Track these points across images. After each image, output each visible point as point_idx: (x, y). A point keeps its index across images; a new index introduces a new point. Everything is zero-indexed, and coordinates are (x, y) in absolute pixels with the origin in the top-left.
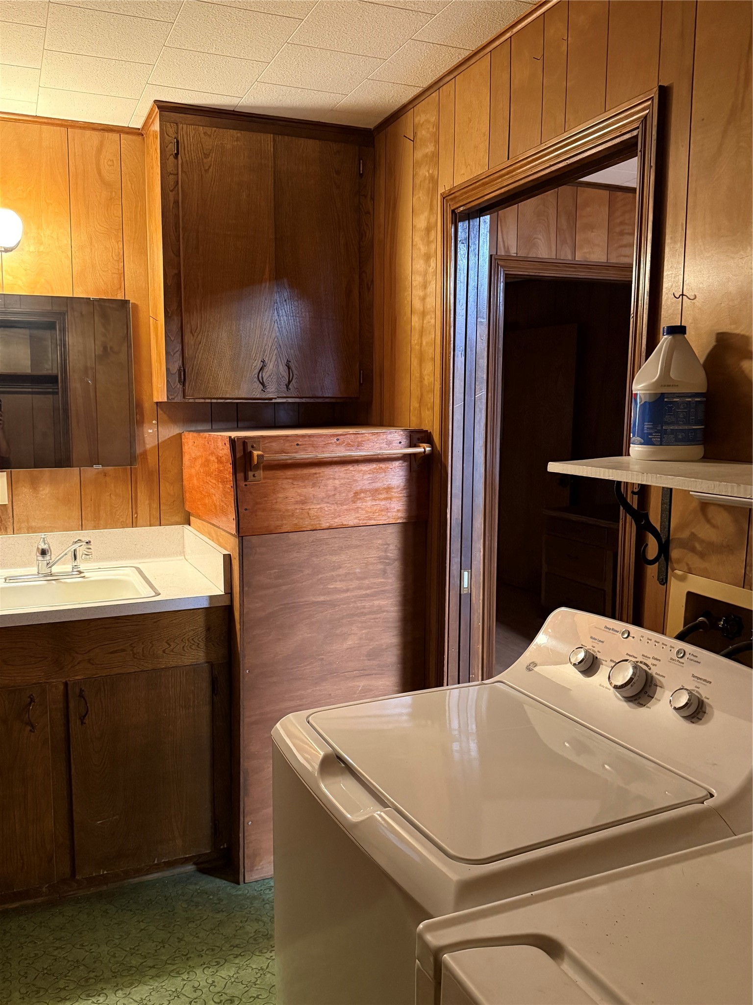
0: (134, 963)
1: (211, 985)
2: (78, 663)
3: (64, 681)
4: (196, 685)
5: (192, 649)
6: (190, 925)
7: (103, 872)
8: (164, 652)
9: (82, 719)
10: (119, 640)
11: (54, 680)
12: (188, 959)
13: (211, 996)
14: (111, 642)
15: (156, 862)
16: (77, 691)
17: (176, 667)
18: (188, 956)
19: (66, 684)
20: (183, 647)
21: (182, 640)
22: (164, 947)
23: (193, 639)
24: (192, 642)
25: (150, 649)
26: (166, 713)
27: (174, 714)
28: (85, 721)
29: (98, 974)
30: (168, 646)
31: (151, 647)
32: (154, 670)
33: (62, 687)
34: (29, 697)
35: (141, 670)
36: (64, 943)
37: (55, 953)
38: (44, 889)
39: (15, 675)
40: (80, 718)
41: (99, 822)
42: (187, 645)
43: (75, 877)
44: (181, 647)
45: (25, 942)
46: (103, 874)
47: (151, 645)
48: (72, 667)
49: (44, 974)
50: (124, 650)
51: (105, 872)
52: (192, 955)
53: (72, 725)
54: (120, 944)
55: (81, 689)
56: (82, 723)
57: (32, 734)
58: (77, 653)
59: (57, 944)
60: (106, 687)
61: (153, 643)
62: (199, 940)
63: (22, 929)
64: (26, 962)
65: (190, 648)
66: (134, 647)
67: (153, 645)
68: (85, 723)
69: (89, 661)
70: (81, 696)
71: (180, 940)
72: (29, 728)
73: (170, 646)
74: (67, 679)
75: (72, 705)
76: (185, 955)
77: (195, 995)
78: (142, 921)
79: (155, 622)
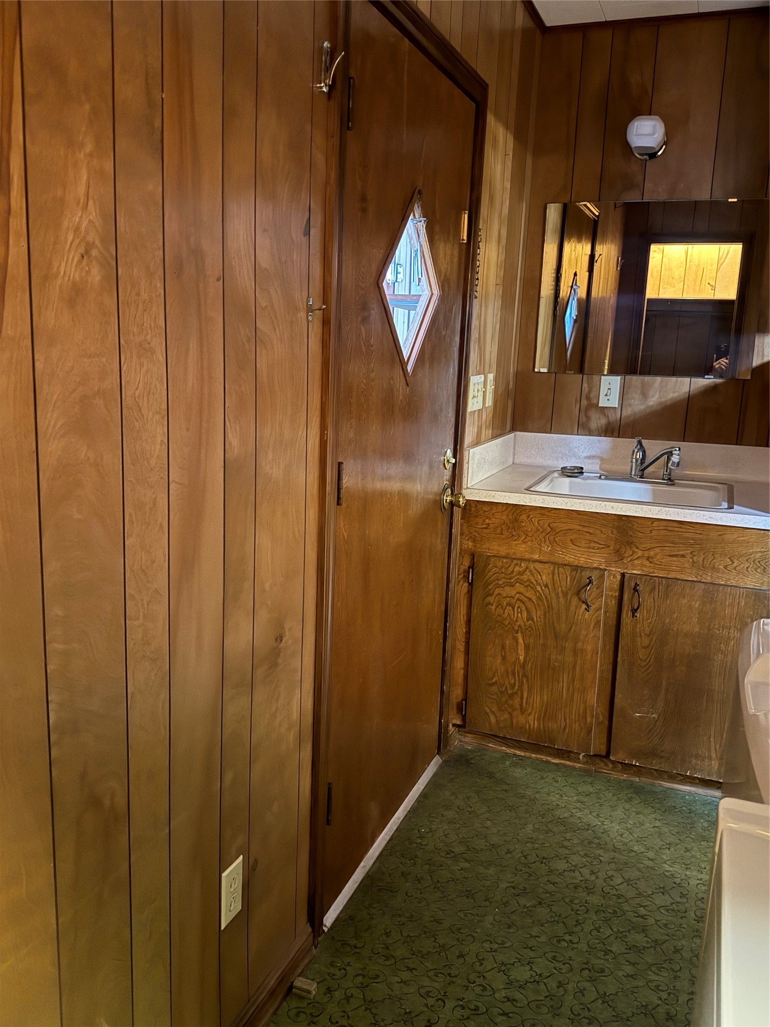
0: (636, 848)
1: (700, 900)
2: (637, 558)
3: (622, 572)
4: (756, 611)
5: (757, 572)
6: (702, 843)
7: (636, 763)
8: (725, 567)
9: (634, 611)
10: (680, 545)
11: (613, 569)
12: (687, 868)
13: (694, 908)
14: (672, 545)
15: (688, 774)
16: (633, 585)
17: (736, 587)
18: (688, 866)
19: (623, 575)
20: (747, 568)
21: (747, 560)
22: (669, 849)
23: (759, 562)
24: (759, 565)
25: (710, 562)
26: (719, 630)
27: (727, 633)
28: (636, 614)
29: (601, 843)
30: (730, 563)
31: (712, 560)
32: (712, 583)
33: (619, 577)
34: (588, 578)
35: (699, 580)
36: (584, 807)
37: (574, 811)
38: (581, 757)
39: (580, 555)
40: (632, 611)
41: (637, 715)
42: (751, 566)
43: (609, 757)
44: (745, 567)
45: (554, 792)
46: (635, 765)
47: (713, 558)
48: (631, 560)
49: (557, 822)
50: (683, 556)
51: (637, 764)
52: (692, 868)
53: (624, 615)
54: (631, 829)
55: (636, 583)
56: (633, 616)
57: (587, 613)
58: (637, 548)
59: (578, 805)
60: (660, 588)
61: (716, 556)
62: (705, 859)
63: (555, 782)
64: (548, 806)
65: (755, 570)
66: (695, 556)
67: (715, 558)
68: (636, 616)
69: (648, 558)
70: (635, 590)
71: (687, 850)
72: (584, 606)
73: (733, 563)
74: (625, 571)
75: (626, 597)
76: (687, 865)
77: (679, 900)
78: (659, 820)
79: (720, 535)
